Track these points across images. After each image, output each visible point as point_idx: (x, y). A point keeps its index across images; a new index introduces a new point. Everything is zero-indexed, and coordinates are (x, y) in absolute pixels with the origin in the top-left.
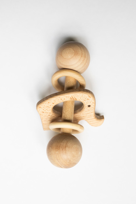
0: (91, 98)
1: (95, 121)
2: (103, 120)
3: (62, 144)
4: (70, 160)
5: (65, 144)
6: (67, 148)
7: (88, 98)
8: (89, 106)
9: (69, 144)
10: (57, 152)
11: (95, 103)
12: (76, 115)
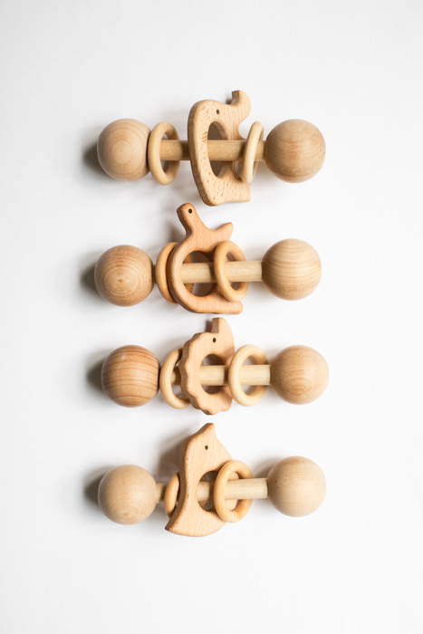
0: (207, 106)
1: (241, 106)
2: (240, 93)
3: (286, 149)
4: (314, 135)
5: (286, 144)
6: (293, 140)
7: (205, 111)
8: (218, 112)
9: (286, 137)
10: (301, 156)
11: (214, 101)
12: (229, 137)
